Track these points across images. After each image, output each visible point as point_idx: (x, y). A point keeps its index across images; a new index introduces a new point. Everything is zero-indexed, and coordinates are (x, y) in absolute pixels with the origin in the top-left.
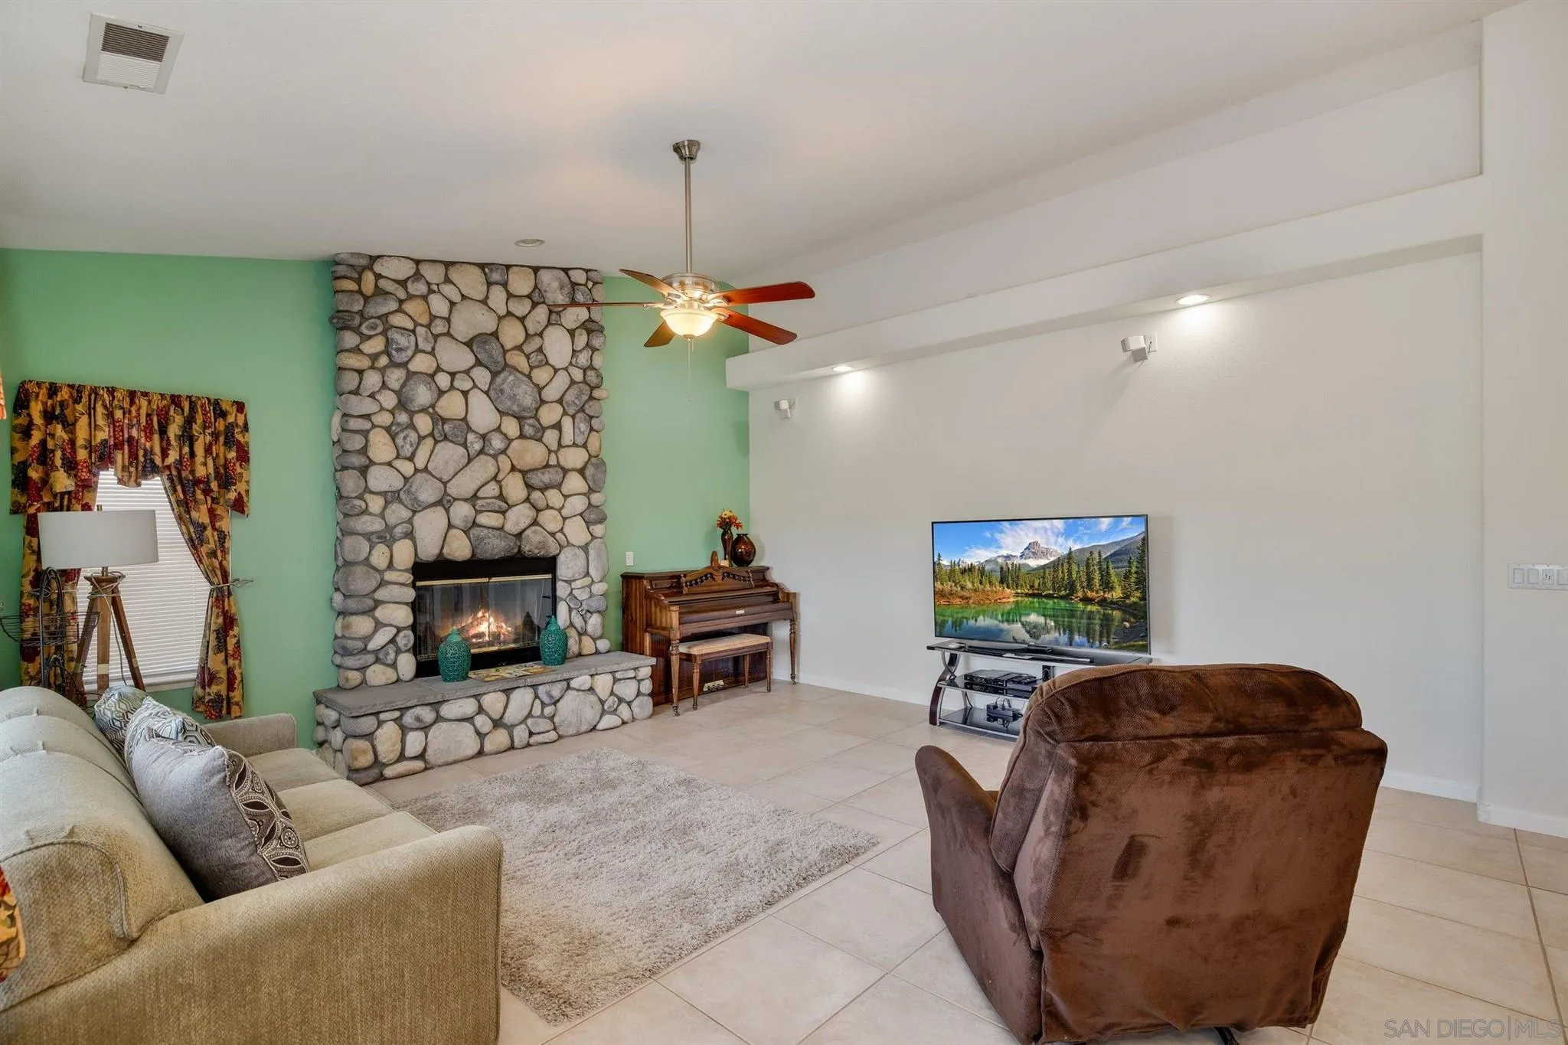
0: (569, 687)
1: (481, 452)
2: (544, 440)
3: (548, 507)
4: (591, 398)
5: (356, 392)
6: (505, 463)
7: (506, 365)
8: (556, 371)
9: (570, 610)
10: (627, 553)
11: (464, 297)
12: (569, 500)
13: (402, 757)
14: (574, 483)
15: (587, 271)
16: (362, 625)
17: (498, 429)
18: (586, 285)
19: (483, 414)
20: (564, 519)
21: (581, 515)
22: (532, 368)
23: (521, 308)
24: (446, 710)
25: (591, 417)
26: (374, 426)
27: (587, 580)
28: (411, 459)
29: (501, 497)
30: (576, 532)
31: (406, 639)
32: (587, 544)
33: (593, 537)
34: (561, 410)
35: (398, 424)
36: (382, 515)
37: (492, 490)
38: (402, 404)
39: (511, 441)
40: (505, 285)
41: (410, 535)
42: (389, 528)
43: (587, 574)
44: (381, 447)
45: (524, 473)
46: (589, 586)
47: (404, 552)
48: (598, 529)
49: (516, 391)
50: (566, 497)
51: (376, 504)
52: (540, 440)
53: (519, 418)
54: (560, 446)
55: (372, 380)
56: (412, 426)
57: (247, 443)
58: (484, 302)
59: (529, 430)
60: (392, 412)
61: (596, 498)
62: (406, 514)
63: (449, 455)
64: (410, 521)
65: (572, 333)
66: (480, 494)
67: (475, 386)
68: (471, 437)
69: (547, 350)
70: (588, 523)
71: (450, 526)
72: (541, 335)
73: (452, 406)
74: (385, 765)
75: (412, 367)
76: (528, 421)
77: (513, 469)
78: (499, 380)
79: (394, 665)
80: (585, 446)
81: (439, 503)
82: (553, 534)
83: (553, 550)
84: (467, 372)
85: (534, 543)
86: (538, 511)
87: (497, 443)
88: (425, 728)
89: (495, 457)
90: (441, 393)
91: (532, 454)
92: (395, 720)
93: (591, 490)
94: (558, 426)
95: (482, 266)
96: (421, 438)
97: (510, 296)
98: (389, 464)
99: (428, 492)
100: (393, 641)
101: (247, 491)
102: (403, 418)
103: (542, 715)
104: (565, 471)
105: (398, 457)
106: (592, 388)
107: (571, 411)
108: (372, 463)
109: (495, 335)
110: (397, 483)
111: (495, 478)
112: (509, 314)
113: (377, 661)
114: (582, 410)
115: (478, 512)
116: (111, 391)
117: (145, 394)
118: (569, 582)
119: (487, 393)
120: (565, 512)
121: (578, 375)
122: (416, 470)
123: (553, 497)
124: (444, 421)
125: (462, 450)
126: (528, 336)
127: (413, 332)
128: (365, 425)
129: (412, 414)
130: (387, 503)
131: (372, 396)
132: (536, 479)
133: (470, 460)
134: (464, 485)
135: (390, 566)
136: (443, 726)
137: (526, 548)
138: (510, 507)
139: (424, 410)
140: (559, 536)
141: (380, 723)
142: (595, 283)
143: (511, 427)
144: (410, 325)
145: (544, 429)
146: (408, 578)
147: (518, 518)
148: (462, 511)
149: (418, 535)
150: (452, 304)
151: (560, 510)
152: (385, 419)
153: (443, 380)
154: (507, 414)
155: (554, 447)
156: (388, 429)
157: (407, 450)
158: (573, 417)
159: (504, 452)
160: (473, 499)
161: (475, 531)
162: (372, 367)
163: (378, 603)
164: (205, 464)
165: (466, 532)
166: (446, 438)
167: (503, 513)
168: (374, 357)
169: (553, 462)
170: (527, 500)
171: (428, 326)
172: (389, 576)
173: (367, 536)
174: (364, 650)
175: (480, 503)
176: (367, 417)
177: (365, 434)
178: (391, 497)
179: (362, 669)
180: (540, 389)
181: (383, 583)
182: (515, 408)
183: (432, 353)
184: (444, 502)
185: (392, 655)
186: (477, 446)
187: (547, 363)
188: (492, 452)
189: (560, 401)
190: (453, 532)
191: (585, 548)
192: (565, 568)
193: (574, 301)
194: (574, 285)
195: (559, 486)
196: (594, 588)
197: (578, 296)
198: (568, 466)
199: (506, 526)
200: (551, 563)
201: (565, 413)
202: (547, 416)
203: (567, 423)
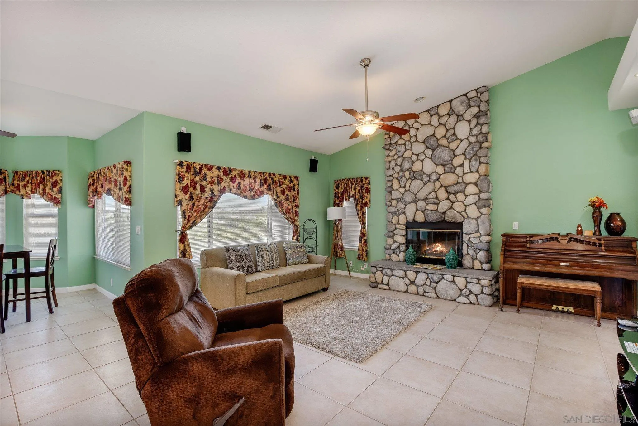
0: (443, 278)
1: (429, 181)
2: (456, 172)
3: (458, 201)
4: (481, 148)
5: (389, 169)
6: (438, 184)
7: (439, 145)
8: (461, 141)
9: (468, 247)
10: (514, 223)
11: (422, 125)
12: (468, 197)
13: (382, 283)
14: (471, 189)
15: (476, 90)
16: (390, 241)
17: (435, 172)
18: (477, 96)
19: (429, 167)
20: (466, 206)
21: (475, 203)
22: (449, 143)
23: (443, 121)
24: (395, 272)
25: (480, 158)
26: (394, 178)
27: (478, 235)
28: (404, 187)
29: (437, 198)
30: (472, 211)
31: (403, 247)
32: (478, 218)
33: (482, 214)
34: (464, 158)
35: (400, 176)
36: (396, 207)
37: (433, 195)
38: (401, 170)
39: (440, 175)
40: (437, 114)
41: (404, 213)
42: (398, 211)
43: (478, 231)
44: (396, 185)
45: (446, 188)
46: (479, 237)
47: (402, 219)
48: (484, 211)
49: (441, 155)
50: (466, 196)
51: (394, 203)
52: (454, 173)
53: (444, 165)
54: (464, 174)
55: (393, 163)
56: (404, 176)
57: (370, 188)
58: (430, 124)
59: (447, 170)
60: (398, 173)
61: (484, 196)
62: (403, 206)
63: (417, 184)
64: (404, 208)
65: (469, 121)
66: (428, 197)
67: (426, 157)
68: (424, 176)
69: (457, 133)
70: (479, 208)
71: (417, 210)
72: (454, 128)
73: (417, 166)
74: (379, 284)
75: (405, 156)
76: (447, 166)
77: (442, 186)
78: (435, 152)
79: (398, 256)
80: (477, 171)
81: (413, 202)
82: (460, 213)
83: (459, 219)
84: (423, 152)
85: (450, 216)
86: (453, 203)
87: (434, 177)
88: (390, 276)
89: (434, 183)
90: (414, 162)
91: (450, 179)
92: (381, 271)
93: (481, 192)
94: (462, 165)
95: (428, 111)
96: (407, 180)
97: (440, 117)
98: (398, 190)
99: (409, 198)
100: (399, 247)
101: (369, 201)
102: (401, 174)
103: (430, 286)
104: (467, 184)
105: (400, 187)
106: (481, 144)
107: (469, 157)
108: (393, 190)
109: (434, 135)
110: (399, 196)
111: (434, 191)
112: (439, 124)
113: (394, 253)
114: (476, 155)
115: (427, 204)
116: (345, 179)
117: (350, 179)
118: (468, 235)
119: (431, 158)
120: (466, 203)
121: (473, 139)
122: (406, 191)
123: (460, 196)
124: (414, 172)
125: (421, 181)
126: (447, 130)
127: (405, 144)
128: (391, 178)
129: (404, 172)
130: (398, 202)
131: (393, 169)
132: (451, 189)
133: (424, 185)
134: (422, 195)
135: (398, 223)
136: (394, 277)
137: (446, 219)
138: (440, 202)
139: (408, 170)
140: (463, 214)
141: (377, 271)
142: (481, 93)
143: (440, 170)
144: (403, 142)
145: (455, 168)
146: (404, 227)
147: (444, 206)
148: (421, 204)
149: (406, 213)
150: (417, 129)
151: (463, 202)
152: (396, 175)
153: (414, 158)
154: (439, 165)
155: (461, 174)
156: (397, 178)
157: (403, 185)
158: (470, 160)
159: (438, 179)
160: (425, 199)
161: (426, 212)
162: (393, 160)
163: (394, 235)
164: (358, 195)
165: (423, 212)
166: (415, 178)
167: (437, 204)
168: (393, 156)
169: (460, 180)
170: (448, 198)
171: (409, 141)
172: (398, 226)
173: (391, 213)
174: (390, 249)
175: (427, 201)
176: (391, 176)
177: (391, 181)
178: (399, 200)
179: (390, 255)
180: (453, 151)
181: (396, 229)
182: (441, 162)
183: (411, 150)
184: (415, 201)
185: (398, 252)
186: (426, 179)
187: (457, 139)
188: (433, 181)
189: (464, 154)
190: (418, 212)
191: (477, 219)
192: (466, 228)
193: (470, 107)
194: (469, 99)
195: (463, 192)
196: (482, 238)
197: (472, 103)
198: (468, 182)
199: (439, 210)
200: (460, 225)
201: (466, 158)
202: (456, 162)
203: (466, 163)
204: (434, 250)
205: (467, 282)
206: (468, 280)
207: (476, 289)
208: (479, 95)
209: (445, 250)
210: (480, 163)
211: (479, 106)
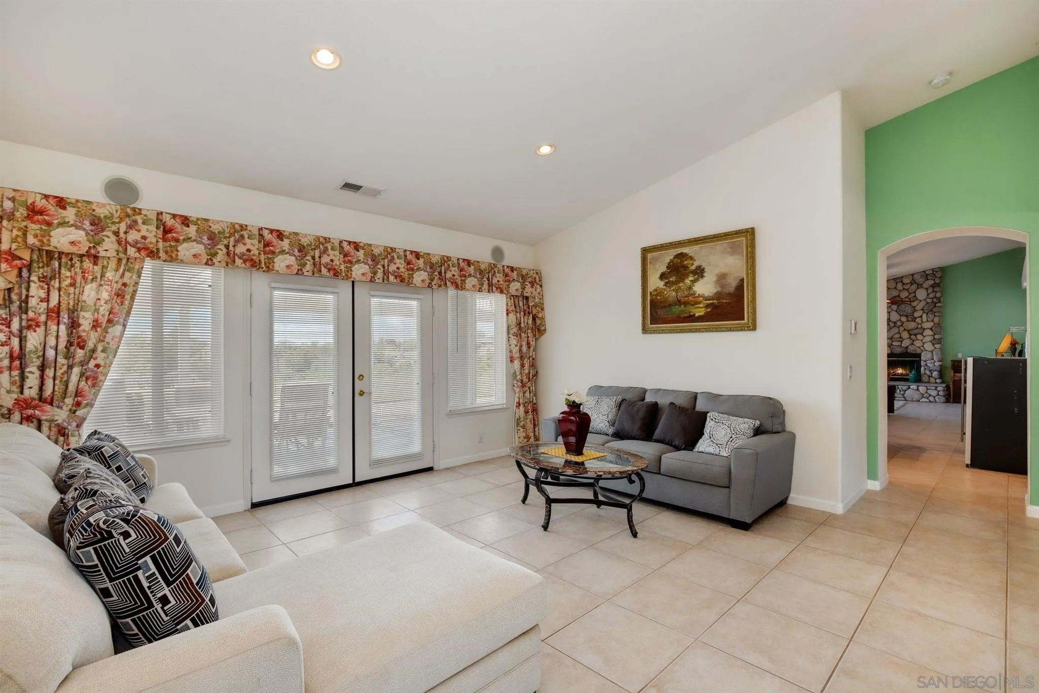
0: (909, 388)
1: (894, 326)
3: (917, 340)
4: (935, 306)
6: (902, 329)
8: (921, 301)
9: (925, 369)
12: (926, 337)
14: (928, 332)
15: (933, 269)
17: (900, 320)
18: (933, 273)
19: (894, 317)
20: (924, 343)
21: (931, 341)
22: (911, 302)
23: (906, 287)
25: (935, 312)
27: (933, 361)
29: (901, 338)
30: (928, 346)
32: (933, 350)
33: (936, 348)
34: (922, 312)
37: (898, 336)
39: (904, 323)
40: (902, 282)
43: (933, 359)
45: (908, 331)
46: (934, 363)
48: (937, 346)
50: (924, 337)
52: (915, 321)
53: (907, 316)
54: (922, 322)
59: (909, 319)
61: (937, 336)
65: (927, 289)
66: (894, 337)
67: (892, 310)
68: (890, 323)
69: (917, 296)
70: (933, 344)
72: (915, 292)
77: (905, 330)
78: (900, 307)
80: (932, 321)
82: (919, 347)
83: (919, 351)
85: (911, 349)
86: (913, 341)
87: (899, 324)
89: (899, 327)
91: (912, 325)
93: (935, 334)
94: (921, 317)
95: (894, 279)
97: (903, 284)
103: (900, 393)
104: (924, 329)
106: (936, 304)
107: (926, 312)
109: (899, 296)
111: (899, 332)
112: (904, 289)
114: (931, 310)
115: (893, 342)
118: (925, 361)
119: (896, 311)
120: (924, 341)
121: (929, 301)
123: (919, 337)
126: (910, 294)
132: (911, 332)
133: (891, 328)
137: (908, 351)
138: (904, 340)
140: (922, 348)
142: (936, 272)
143: (904, 319)
145: (916, 318)
147: (906, 343)
148: (888, 341)
151: (922, 341)
154: (903, 316)
155: (920, 322)
158: (927, 314)
159: (902, 325)
161: (891, 347)
167: (901, 342)
169: (919, 326)
170: (910, 338)
175: (893, 339)
180: (914, 307)
182: (905, 314)
186: (893, 325)
187: (917, 299)
189: (923, 310)
191: (932, 352)
192: (924, 357)
193: (928, 279)
194: (927, 275)
195: (922, 334)
196: (936, 364)
197: (929, 278)
198: (925, 328)
199: (902, 345)
200: (919, 355)
201: (924, 312)
202: (916, 314)
203: (924, 316)
204: (897, 372)
205: (928, 389)
206: (928, 388)
207: (934, 393)
208: (935, 273)
209: (904, 372)
210: (935, 316)
211: (934, 280)
